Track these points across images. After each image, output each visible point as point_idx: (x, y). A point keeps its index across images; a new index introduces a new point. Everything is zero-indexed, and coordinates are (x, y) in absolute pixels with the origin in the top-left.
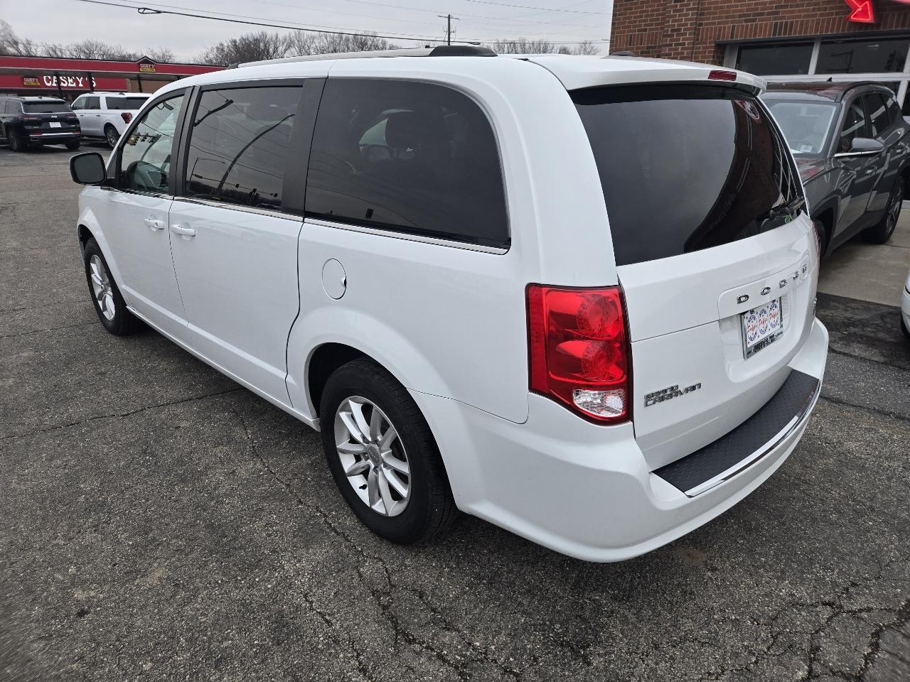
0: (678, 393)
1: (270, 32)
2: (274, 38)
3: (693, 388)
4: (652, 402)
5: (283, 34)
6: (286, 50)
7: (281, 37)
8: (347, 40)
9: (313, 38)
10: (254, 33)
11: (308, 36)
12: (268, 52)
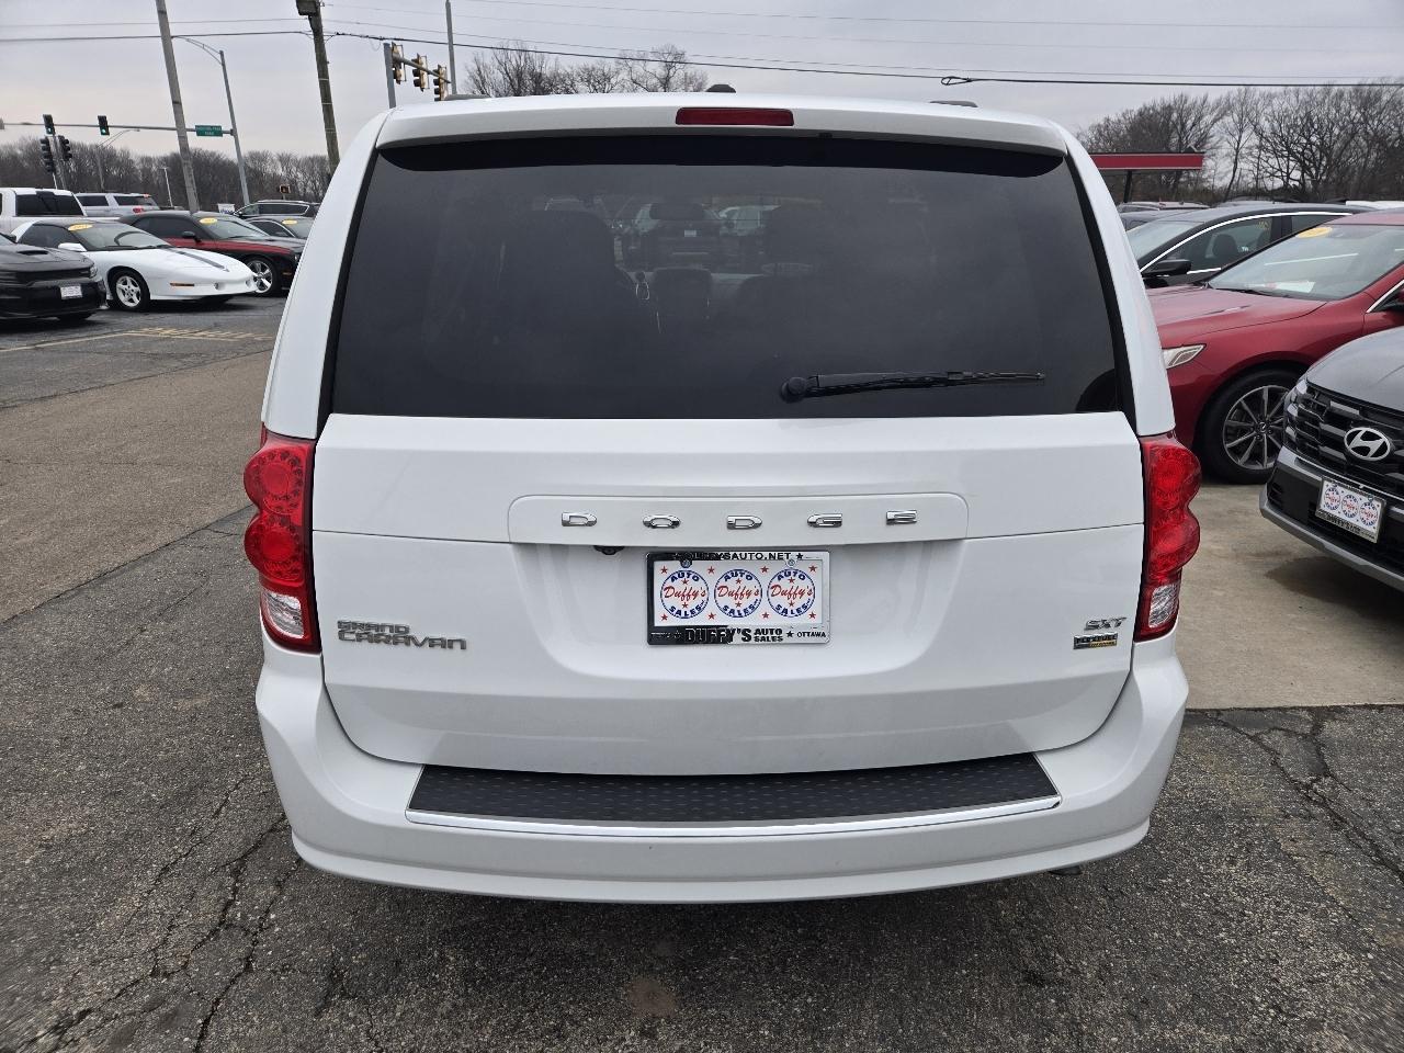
0: (409, 640)
1: (1195, 94)
2: (1199, 103)
3: (447, 644)
4: (353, 637)
5: (1214, 95)
6: (1215, 121)
7: (1212, 100)
8: (1340, 96)
9: (1271, 97)
10: (1166, 99)
11: (1262, 95)
12: (1183, 125)
